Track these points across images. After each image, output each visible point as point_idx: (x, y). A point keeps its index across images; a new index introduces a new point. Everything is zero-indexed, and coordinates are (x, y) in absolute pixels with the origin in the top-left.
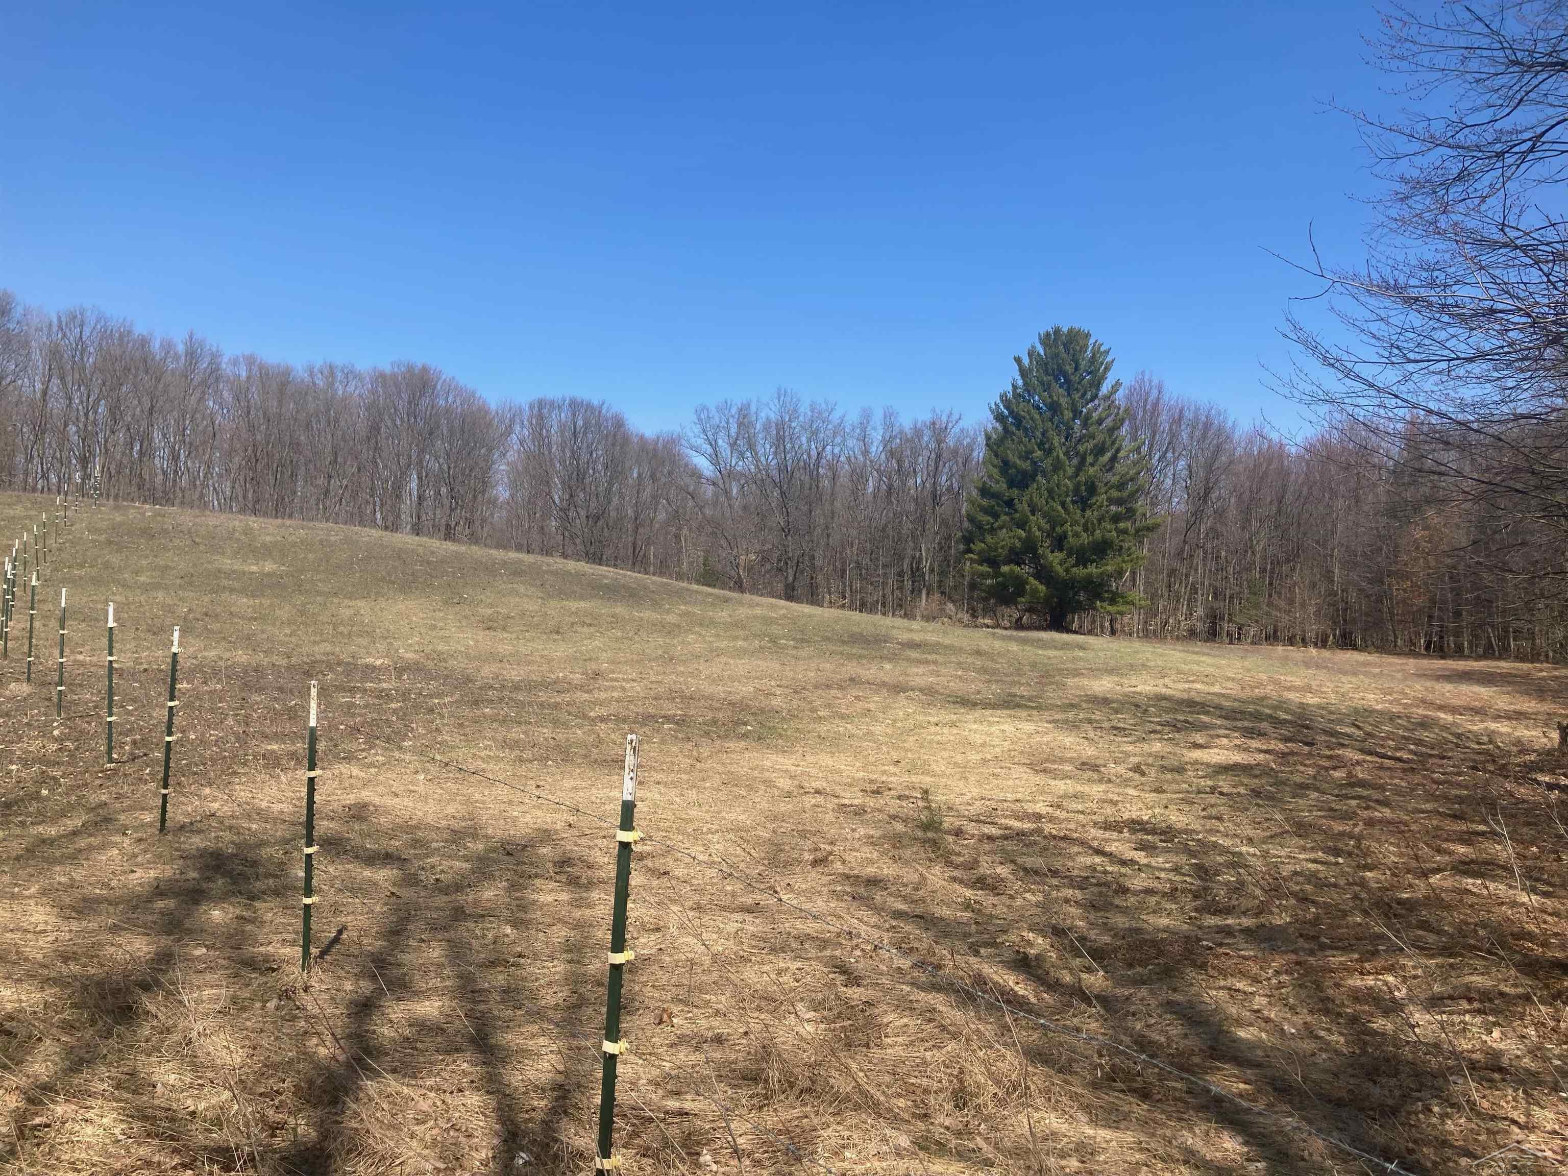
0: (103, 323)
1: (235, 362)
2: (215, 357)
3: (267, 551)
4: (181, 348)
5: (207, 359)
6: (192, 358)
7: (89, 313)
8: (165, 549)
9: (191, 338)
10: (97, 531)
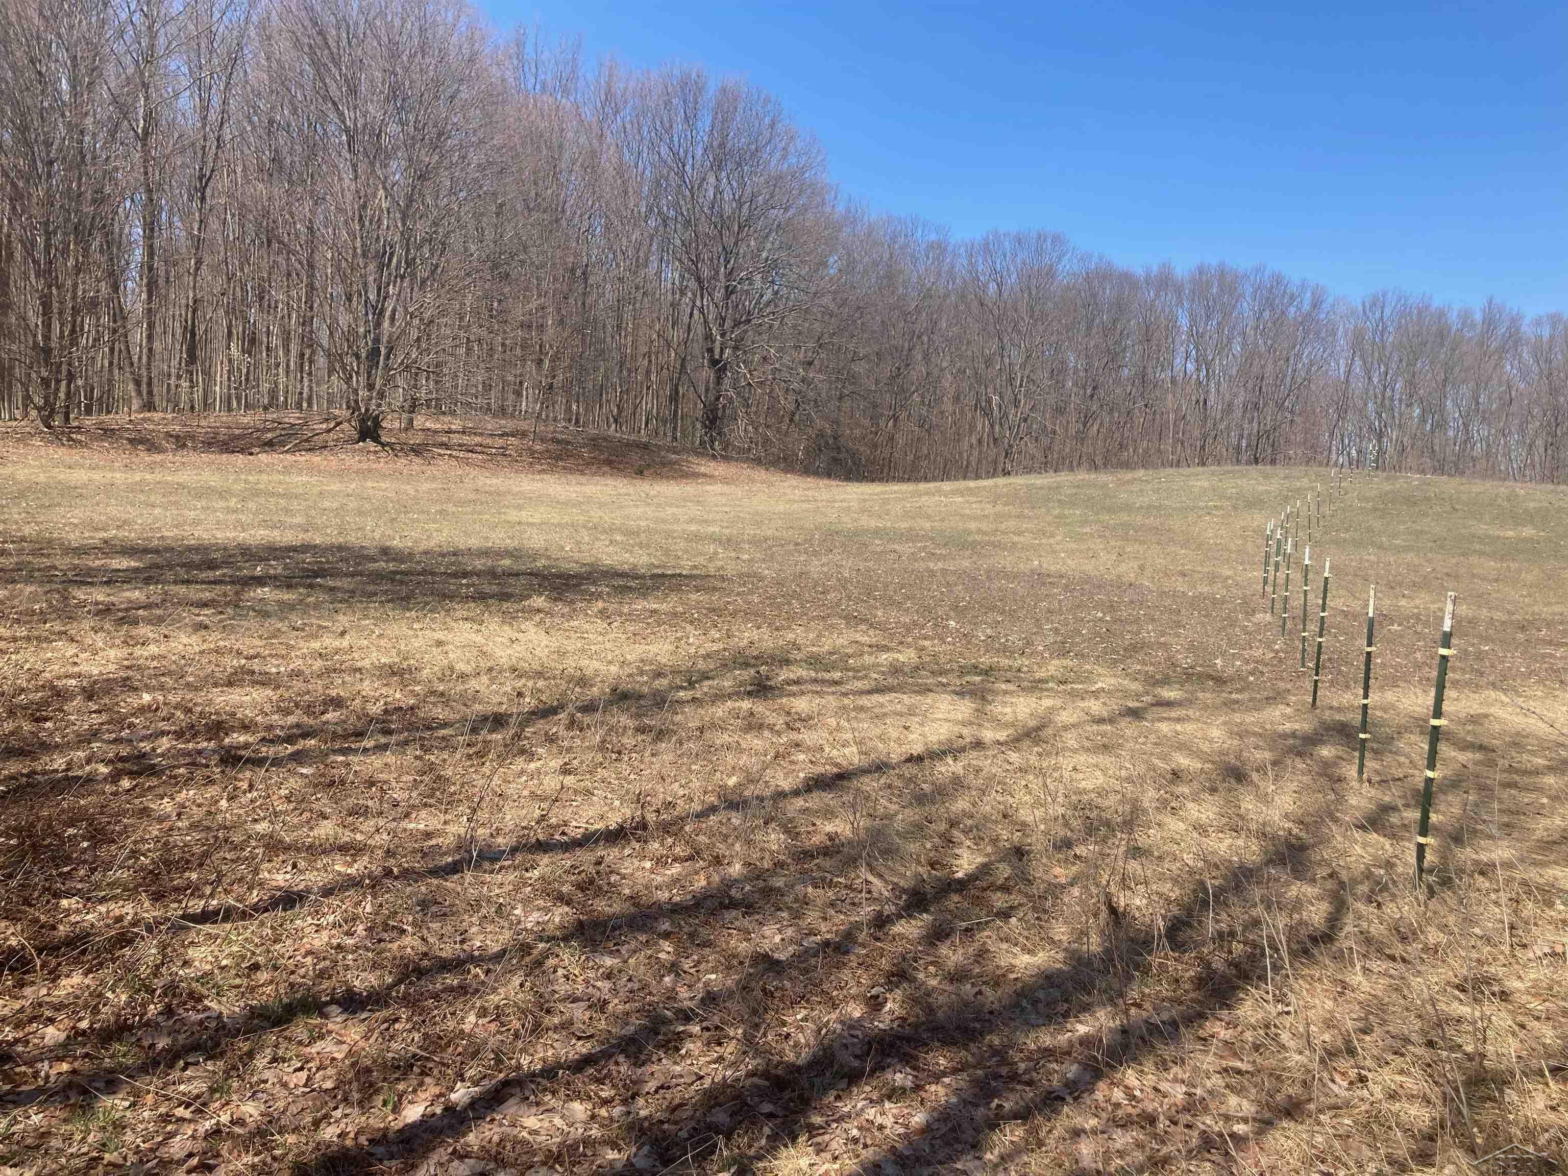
0: (1403, 302)
1: (1538, 323)
2: (1515, 321)
3: (1530, 518)
4: (1478, 317)
5: (1506, 324)
6: (1490, 324)
7: (1390, 294)
8: (1426, 515)
9: (1490, 303)
10: (1367, 500)
